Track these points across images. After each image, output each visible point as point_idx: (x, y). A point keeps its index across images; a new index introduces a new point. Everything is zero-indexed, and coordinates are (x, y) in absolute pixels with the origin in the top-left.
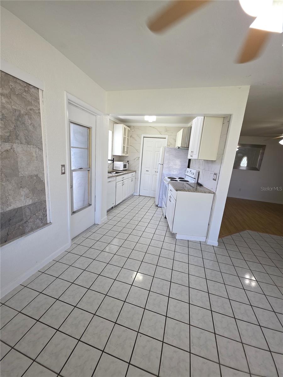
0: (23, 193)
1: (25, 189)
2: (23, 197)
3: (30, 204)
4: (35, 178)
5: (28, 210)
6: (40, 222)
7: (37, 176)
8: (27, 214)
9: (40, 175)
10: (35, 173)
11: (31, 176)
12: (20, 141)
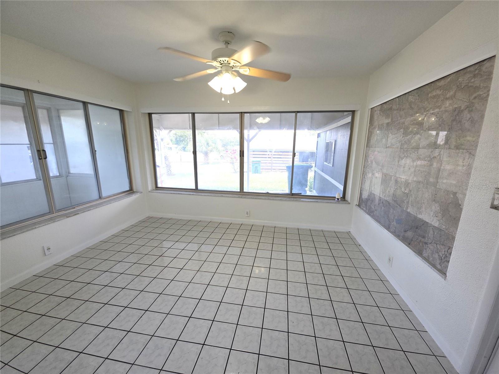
0: (433, 207)
1: (437, 205)
2: (433, 212)
3: (436, 227)
4: (452, 196)
5: (431, 232)
6: (438, 261)
7: (455, 194)
8: (430, 235)
9: (460, 196)
10: (454, 189)
11: (448, 191)
12: (449, 145)
